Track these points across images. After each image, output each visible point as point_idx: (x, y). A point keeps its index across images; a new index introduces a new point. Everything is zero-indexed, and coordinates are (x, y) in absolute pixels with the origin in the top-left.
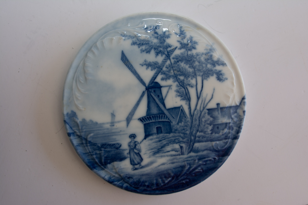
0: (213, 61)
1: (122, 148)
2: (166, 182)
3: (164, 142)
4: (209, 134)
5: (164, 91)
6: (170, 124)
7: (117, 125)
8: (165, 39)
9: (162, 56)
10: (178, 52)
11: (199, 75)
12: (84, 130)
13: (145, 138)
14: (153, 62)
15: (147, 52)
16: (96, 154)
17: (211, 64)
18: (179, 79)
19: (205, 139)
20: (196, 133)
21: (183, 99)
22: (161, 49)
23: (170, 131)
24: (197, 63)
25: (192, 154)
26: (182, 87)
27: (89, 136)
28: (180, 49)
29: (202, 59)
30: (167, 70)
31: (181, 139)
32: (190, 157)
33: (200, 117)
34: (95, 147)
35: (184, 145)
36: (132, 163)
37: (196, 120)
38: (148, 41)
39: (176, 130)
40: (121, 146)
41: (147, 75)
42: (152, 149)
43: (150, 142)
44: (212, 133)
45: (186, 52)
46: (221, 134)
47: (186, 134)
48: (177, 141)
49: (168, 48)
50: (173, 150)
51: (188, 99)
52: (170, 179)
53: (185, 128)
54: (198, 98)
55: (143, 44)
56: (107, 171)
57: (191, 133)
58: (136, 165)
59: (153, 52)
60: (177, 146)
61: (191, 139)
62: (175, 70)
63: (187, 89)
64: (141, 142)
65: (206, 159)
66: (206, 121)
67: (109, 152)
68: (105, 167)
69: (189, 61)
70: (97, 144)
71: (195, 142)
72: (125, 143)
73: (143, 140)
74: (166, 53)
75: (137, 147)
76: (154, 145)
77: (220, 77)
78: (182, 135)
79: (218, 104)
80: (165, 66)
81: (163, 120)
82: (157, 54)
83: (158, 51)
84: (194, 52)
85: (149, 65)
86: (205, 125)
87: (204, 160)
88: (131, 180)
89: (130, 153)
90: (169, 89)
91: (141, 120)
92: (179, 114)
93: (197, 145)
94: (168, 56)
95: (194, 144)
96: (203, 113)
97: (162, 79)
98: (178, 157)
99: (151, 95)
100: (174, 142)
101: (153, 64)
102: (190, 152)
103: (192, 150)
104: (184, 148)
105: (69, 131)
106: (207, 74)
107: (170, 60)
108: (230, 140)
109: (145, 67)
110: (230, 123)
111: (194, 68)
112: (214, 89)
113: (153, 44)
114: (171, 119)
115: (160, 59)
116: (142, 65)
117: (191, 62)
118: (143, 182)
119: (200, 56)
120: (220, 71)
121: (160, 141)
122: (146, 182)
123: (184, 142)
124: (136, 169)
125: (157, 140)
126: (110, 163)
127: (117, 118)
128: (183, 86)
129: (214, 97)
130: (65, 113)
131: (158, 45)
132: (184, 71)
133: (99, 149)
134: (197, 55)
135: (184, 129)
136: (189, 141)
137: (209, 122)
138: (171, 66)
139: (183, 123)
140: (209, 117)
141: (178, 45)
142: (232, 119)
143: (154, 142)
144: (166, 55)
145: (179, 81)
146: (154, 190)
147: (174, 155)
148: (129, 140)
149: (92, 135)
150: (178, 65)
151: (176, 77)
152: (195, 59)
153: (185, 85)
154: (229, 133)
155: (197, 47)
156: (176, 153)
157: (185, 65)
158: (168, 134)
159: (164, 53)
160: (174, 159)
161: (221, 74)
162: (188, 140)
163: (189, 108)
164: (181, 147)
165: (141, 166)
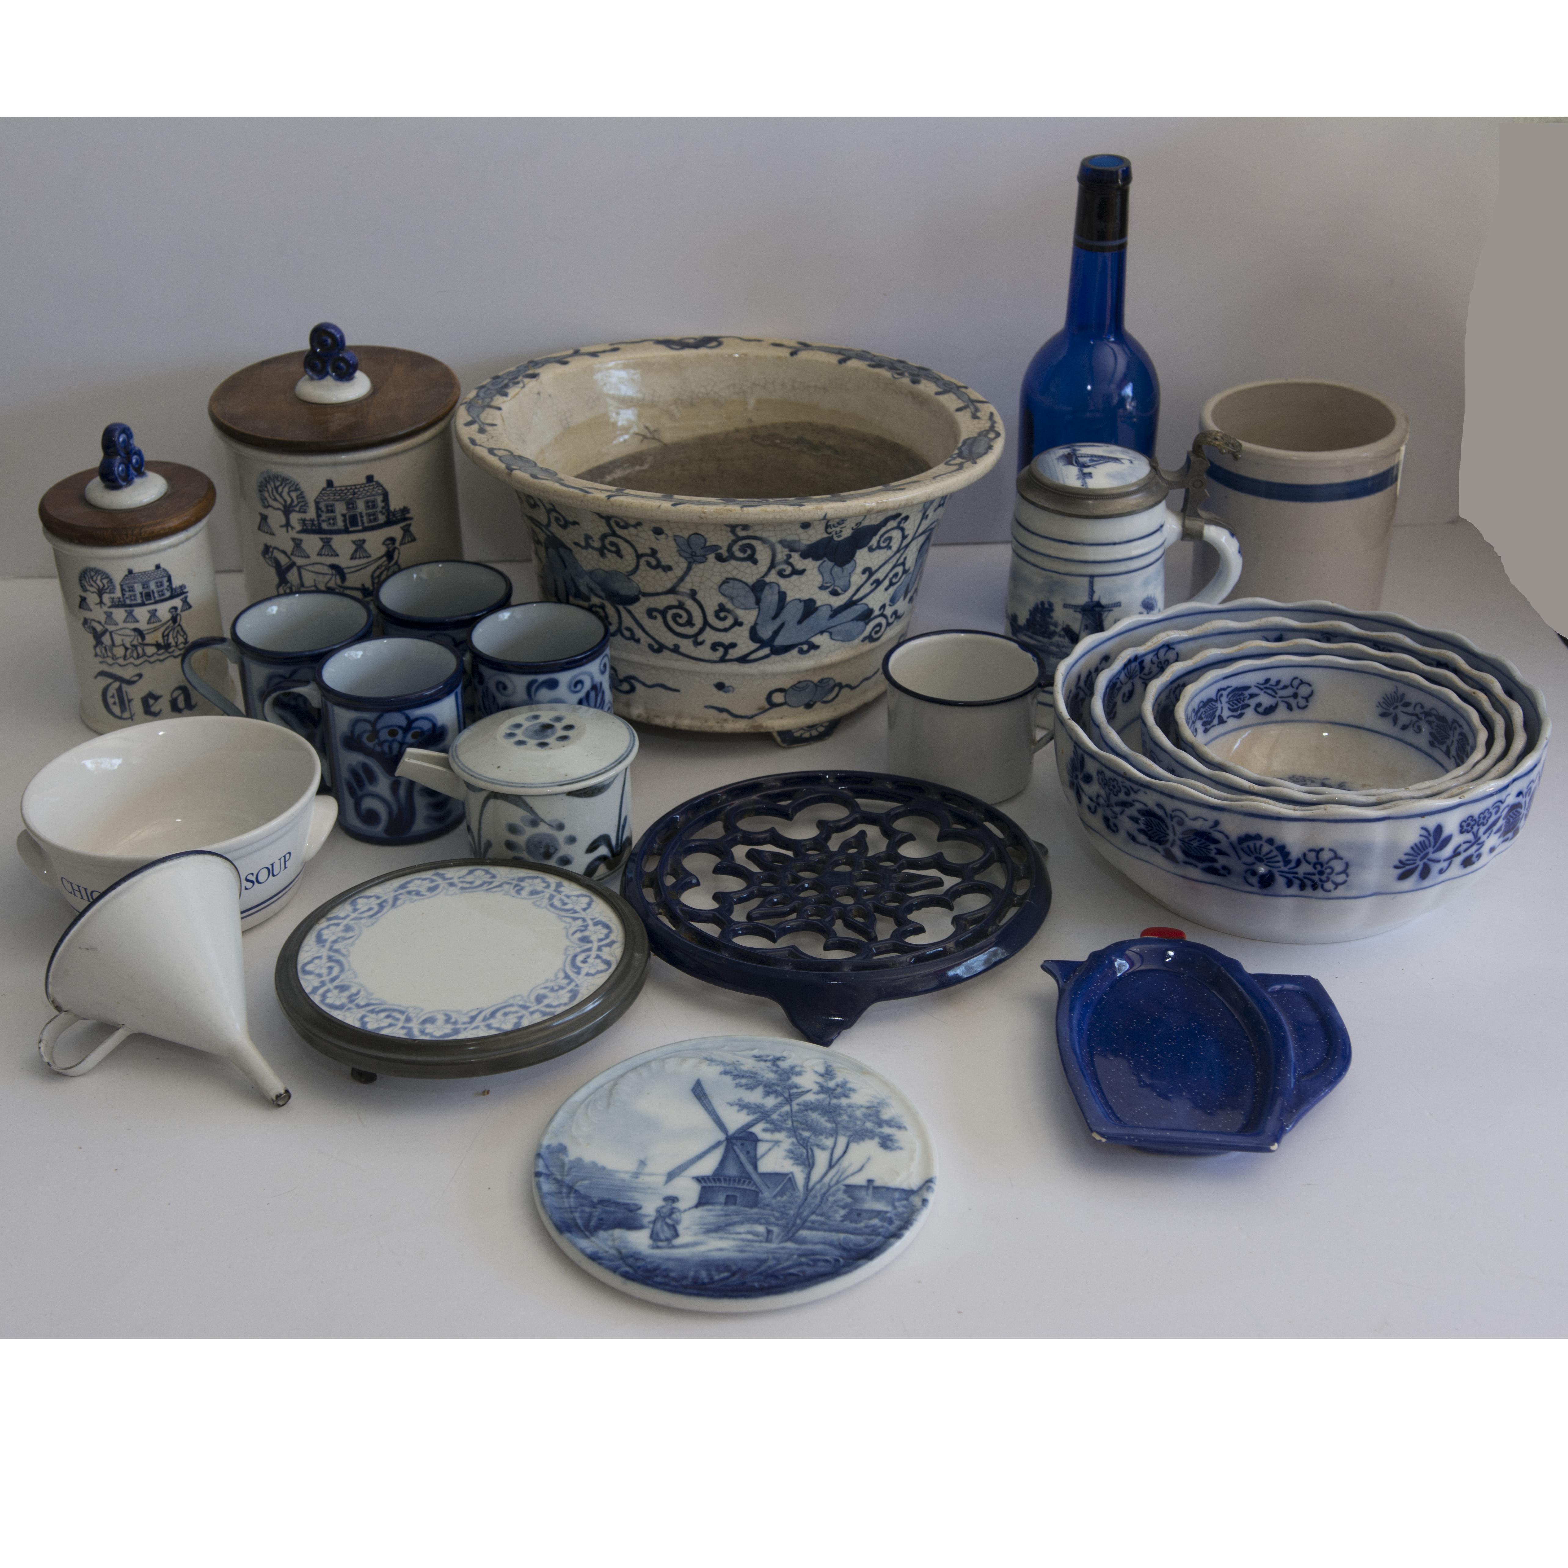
0: (879, 1118)
1: (640, 1212)
2: (717, 1277)
3: (735, 1218)
4: (836, 1221)
5: (762, 1148)
6: (757, 1196)
7: (645, 1180)
8: (791, 1075)
9: (776, 1097)
10: (810, 1097)
11: (844, 1135)
12: (574, 1174)
13: (697, 1206)
14: (755, 1104)
15: (747, 1089)
16: (582, 1212)
17: (873, 1123)
18: (801, 1135)
19: (826, 1227)
20: (808, 1216)
21: (798, 1164)
22: (779, 1089)
23: (755, 1204)
24: (845, 1118)
25: (790, 1245)
26: (801, 1147)
27: (579, 1183)
28: (818, 1093)
29: (859, 1113)
30: (780, 1118)
31: (773, 1220)
32: (784, 1248)
33: (824, 1194)
34: (584, 1202)
35: (775, 1230)
36: (655, 1237)
37: (815, 1197)
38: (756, 1074)
39: (767, 1205)
40: (640, 1208)
41: (735, 1120)
42: (705, 1224)
43: (706, 1213)
44: (843, 1221)
45: (828, 1099)
46: (862, 1224)
47: (787, 1214)
48: (763, 1221)
49: (793, 1088)
50: (748, 1233)
51: (809, 1165)
52: (726, 1274)
53: (788, 1205)
54: (831, 1166)
55: (743, 1077)
56: (593, 1242)
57: (798, 1215)
58: (661, 1240)
59: (759, 1091)
60: (761, 1229)
61: (795, 1222)
62: (797, 1121)
63: (812, 1151)
64: (685, 1211)
65: (818, 1257)
66: (835, 1201)
67: (611, 1212)
68: (592, 1235)
69: (830, 1112)
70: (590, 1197)
71: (802, 1227)
72: (650, 1207)
73: (690, 1209)
74: (786, 1095)
75: (674, 1216)
76: (713, 1220)
77: (886, 1143)
78: (777, 1214)
79: (870, 1181)
80: (778, 1112)
81: (744, 1187)
82: (767, 1094)
83: (770, 1090)
84: (844, 1101)
85: (743, 1106)
86: (831, 1207)
87: (812, 1257)
88: (640, 1263)
89: (655, 1222)
90: (774, 1146)
91: (698, 1179)
92: (783, 1183)
93: (803, 1233)
94: (789, 1100)
95: (797, 1231)
96: (833, 1189)
97: (765, 1130)
98: (757, 1244)
99: (733, 1148)
100: (757, 1221)
101: (753, 1106)
102: (786, 1241)
103: (792, 1239)
104: (775, 1234)
105: (541, 1168)
106: (860, 1135)
107: (791, 1106)
108: (879, 1238)
109: (736, 1108)
110: (887, 1212)
111: (837, 1123)
112: (869, 1159)
113: (765, 1079)
114: (763, 1188)
115: (770, 1102)
116: (731, 1105)
117: (834, 1114)
118: (666, 1270)
119: (854, 1109)
120: (889, 1136)
121: (726, 1215)
122: (672, 1271)
123: (778, 1225)
124: (658, 1247)
125: (722, 1213)
126: (605, 1230)
127: (649, 1169)
128: (805, 1145)
129: (864, 1169)
130: (545, 1142)
131: (774, 1082)
132: (815, 1124)
133: (594, 1205)
134: (849, 1106)
135: (784, 1207)
136: (790, 1224)
137: (841, 1204)
138: (790, 1115)
139: (785, 1198)
140: (845, 1196)
141: (816, 1088)
142: (895, 1207)
143: (712, 1215)
144: (785, 1098)
145: (799, 1138)
146: (686, 1287)
147: (749, 1241)
148: (660, 1203)
149: (586, 1182)
150: (805, 1115)
151: (793, 1132)
152: (842, 1112)
153: (809, 1144)
154: (882, 1227)
155: (852, 1094)
156: (755, 1238)
157: (819, 1117)
158: (747, 1209)
159: (781, 1095)
160: (746, 1246)
161: (891, 1140)
162: (788, 1224)
163: (806, 1179)
164: (769, 1232)
165: (670, 1245)
